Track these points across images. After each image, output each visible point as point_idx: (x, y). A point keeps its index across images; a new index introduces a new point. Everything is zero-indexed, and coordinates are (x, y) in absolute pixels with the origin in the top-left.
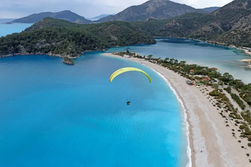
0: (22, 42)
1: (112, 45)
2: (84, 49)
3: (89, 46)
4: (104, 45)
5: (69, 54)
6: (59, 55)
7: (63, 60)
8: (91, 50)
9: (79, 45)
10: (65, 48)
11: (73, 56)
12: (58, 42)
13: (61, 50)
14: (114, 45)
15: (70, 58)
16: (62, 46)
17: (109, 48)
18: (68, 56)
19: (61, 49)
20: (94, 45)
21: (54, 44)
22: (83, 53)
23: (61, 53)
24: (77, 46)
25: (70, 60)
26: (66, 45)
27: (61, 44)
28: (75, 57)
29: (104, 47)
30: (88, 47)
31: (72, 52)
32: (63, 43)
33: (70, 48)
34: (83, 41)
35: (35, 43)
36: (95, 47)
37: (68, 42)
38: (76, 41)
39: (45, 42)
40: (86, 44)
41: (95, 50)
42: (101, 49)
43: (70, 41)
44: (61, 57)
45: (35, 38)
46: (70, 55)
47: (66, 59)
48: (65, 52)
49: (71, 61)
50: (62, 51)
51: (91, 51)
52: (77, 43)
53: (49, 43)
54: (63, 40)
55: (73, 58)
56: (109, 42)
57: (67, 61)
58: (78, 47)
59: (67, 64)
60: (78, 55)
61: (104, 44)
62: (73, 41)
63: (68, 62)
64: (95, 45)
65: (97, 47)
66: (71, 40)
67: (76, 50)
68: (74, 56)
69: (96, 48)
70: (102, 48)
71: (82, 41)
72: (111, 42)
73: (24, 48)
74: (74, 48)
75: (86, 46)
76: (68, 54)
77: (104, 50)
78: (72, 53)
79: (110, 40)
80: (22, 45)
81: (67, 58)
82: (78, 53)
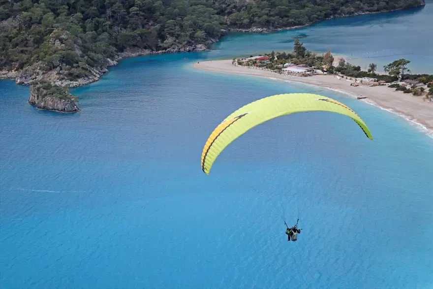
1: (234, 24)
2: (116, 45)
3: (138, 32)
4: (200, 28)
5: (55, 67)
6: (13, 73)
7: (32, 96)
8: (145, 48)
9: (96, 28)
10: (38, 42)
11: (73, 77)
12: (6, 19)
13: (22, 52)
14: (242, 26)
15: (58, 83)
16: (24, 35)
17: (222, 37)
18: (53, 78)
19: (19, 48)
20: (158, 26)
22: (113, 63)
23: (21, 66)
24: (90, 34)
25: (59, 92)
26: (42, 29)
27: (20, 30)
28: (81, 81)
29: (200, 34)
30: (134, 37)
31: (68, 61)
32: (29, 23)
33: (58, 42)
34: (114, 12)
36: (163, 38)
37: (50, 16)
38: (83, 13)
40: (125, 24)
41: (165, 49)
42: (189, 44)
43: (58, 15)
44: (21, 84)
46: (59, 74)
47: (45, 92)
48: (38, 59)
49: (65, 97)
50: (25, 57)
51: (147, 52)
52: (89, 24)
54: (26, 10)
55: (75, 83)
56: (221, 12)
57: (48, 98)
58: (94, 39)
59: (45, 110)
60: (95, 71)
61: (200, 23)
62: (69, 15)
63: (50, 101)
64: (163, 27)
65: (172, 35)
66: (64, 10)
67: (85, 50)
68: (78, 77)
69: (170, 40)
70: (193, 40)
71: (109, 12)
72: (230, 13)
74: (75, 42)
75: (124, 32)
76: (52, 67)
77: (200, 47)
78: (68, 63)
79: (224, 6)
81: (48, 87)
82: (93, 63)
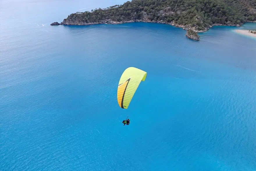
0: (146, 7)
1: (248, 19)
2: (212, 21)
3: (220, 18)
4: (239, 19)
5: (195, 26)
6: (183, 26)
7: (187, 34)
8: (221, 23)
9: (208, 15)
10: (191, 18)
11: (199, 29)
12: (183, 11)
13: (186, 20)
14: (251, 20)
15: (195, 31)
17: (244, 23)
18: (193, 29)
19: (186, 19)
20: (226, 17)
21: (179, 12)
22: (211, 26)
23: (185, 24)
24: (206, 17)
25: (194, 33)
26: (193, 15)
27: (187, 14)
28: (201, 31)
29: (239, 21)
30: (218, 20)
31: (199, 24)
32: (190, 12)
33: (197, 19)
34: (214, 12)
35: (159, 10)
36: (227, 21)
37: (196, 11)
38: (205, 11)
39: (169, 10)
40: (216, 15)
41: (227, 24)
42: (235, 24)
43: (198, 11)
44: (184, 29)
45: (160, 5)
46: (195, 28)
47: (191, 33)
48: (190, 23)
49: (196, 36)
50: (187, 22)
51: (221, 25)
52: (206, 14)
53: (174, 11)
54: (190, 9)
55: (199, 31)
56: (245, 15)
57: (192, 35)
58: (207, 19)
59: (190, 39)
60: (206, 28)
61: (239, 18)
62: (201, 11)
63: (192, 36)
64: (227, 19)
65: (230, 20)
66: (200, 10)
67: (204, 22)
68: (201, 30)
69: (229, 22)
70: (236, 23)
71: (212, 12)
72: (248, 16)
73: (146, 15)
74: (201, 19)
75: (216, 18)
76: (193, 26)
77: (238, 25)
78: (198, 25)
79: (246, 14)
80: (146, 11)
81: (192, 32)
82: (205, 26)
